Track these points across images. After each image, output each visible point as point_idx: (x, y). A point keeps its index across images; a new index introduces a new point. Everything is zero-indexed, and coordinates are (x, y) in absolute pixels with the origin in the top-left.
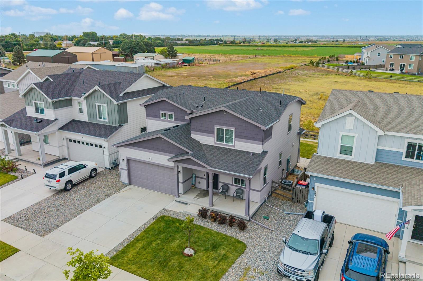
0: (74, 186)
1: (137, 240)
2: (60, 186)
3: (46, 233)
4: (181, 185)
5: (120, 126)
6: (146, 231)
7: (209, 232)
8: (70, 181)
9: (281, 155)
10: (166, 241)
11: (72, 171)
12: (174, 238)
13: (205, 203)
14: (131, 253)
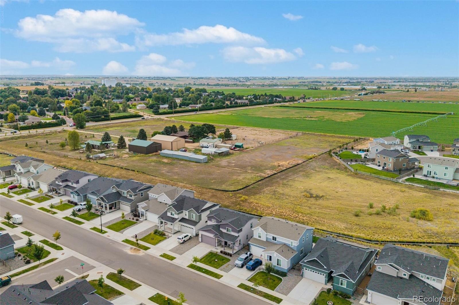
0: (185, 242)
1: (204, 257)
2: (182, 242)
3: (181, 255)
4: (216, 244)
5: (199, 222)
6: (207, 255)
7: (222, 256)
8: (184, 240)
9: (247, 236)
10: (211, 258)
11: (185, 237)
12: (213, 257)
13: (222, 249)
14: (203, 260)
